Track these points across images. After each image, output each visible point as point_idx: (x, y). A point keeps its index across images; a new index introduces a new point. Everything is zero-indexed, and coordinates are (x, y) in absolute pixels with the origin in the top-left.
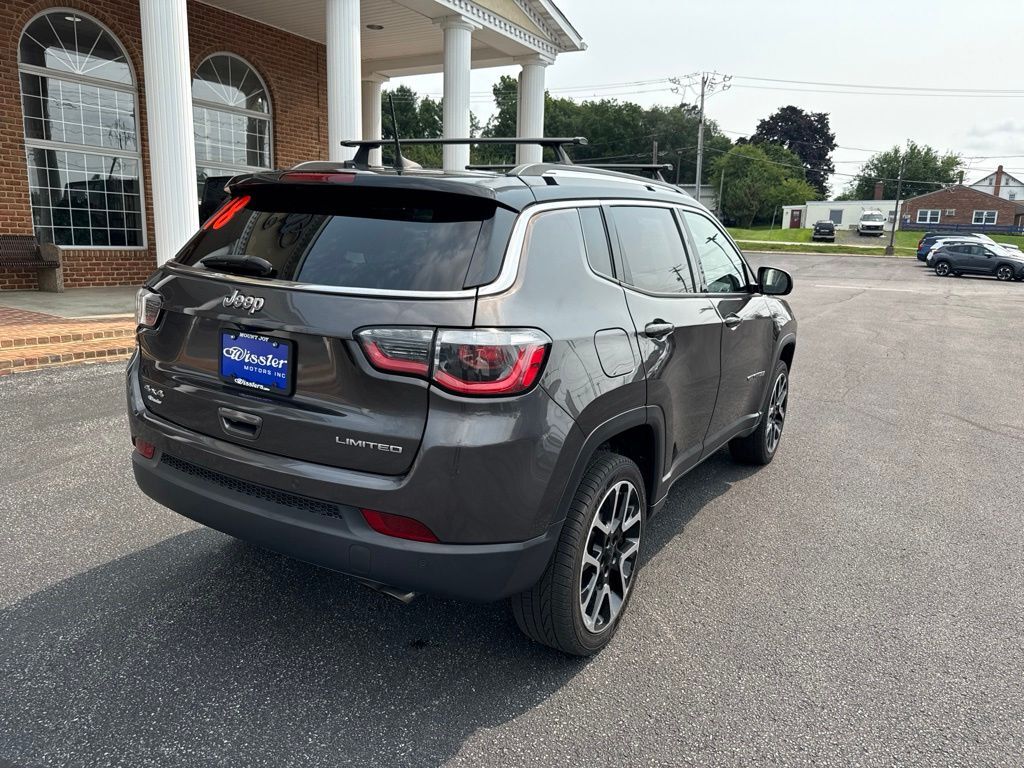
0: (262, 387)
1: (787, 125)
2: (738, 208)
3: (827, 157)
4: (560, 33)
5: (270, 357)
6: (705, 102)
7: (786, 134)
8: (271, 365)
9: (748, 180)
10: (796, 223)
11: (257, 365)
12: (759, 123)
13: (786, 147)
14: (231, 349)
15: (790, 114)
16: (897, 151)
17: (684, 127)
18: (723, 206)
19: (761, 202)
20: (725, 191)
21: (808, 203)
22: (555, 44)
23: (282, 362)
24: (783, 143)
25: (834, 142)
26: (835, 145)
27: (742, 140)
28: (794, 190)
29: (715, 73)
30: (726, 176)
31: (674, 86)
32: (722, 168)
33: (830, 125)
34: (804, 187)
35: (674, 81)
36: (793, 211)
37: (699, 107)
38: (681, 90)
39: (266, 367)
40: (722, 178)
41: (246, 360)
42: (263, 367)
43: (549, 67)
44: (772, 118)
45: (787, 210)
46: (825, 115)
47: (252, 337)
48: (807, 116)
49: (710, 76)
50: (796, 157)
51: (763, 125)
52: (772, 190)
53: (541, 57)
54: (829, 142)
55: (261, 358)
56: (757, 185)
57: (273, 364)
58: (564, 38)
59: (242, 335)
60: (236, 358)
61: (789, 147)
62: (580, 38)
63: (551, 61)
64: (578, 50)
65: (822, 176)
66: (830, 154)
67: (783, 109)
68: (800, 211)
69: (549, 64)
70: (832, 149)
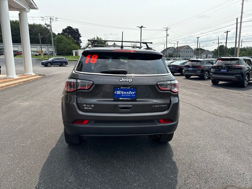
0: (128, 99)
1: (69, 31)
2: (62, 51)
3: (80, 39)
4: (31, 4)
5: (130, 92)
6: (51, 24)
7: (69, 33)
8: (130, 94)
9: (63, 44)
10: (76, 54)
11: (126, 94)
12: (62, 30)
13: (70, 36)
14: (117, 92)
15: (69, 28)
16: (94, 38)
17: (42, 30)
18: (57, 50)
19: (67, 49)
20: (57, 46)
21: (79, 50)
22: (30, 7)
23: (134, 92)
24: (69, 35)
25: (81, 35)
26: (81, 36)
27: (59, 34)
28: (74, 47)
29: (53, 17)
30: (57, 43)
31: (42, 19)
32: (55, 41)
33: (79, 31)
34: (76, 46)
35: (42, 17)
36: (75, 52)
37: (50, 25)
38: (44, 20)
39: (129, 94)
40: (56, 43)
41: (122, 93)
42: (128, 94)
43: (28, 13)
44: (65, 29)
45: (74, 51)
46: (78, 29)
47: (125, 88)
48: (74, 29)
49: (52, 17)
50: (73, 38)
51: (63, 30)
52: (69, 47)
53: (26, 10)
54: (79, 36)
55: (127, 92)
56: (66, 45)
57: (131, 93)
58: (32, 5)
59: (121, 88)
60: (119, 93)
61: (71, 36)
62: (36, 6)
63: (29, 11)
64: (36, 9)
65: (79, 43)
66: (80, 38)
67: (68, 27)
68: (77, 52)
69: (28, 12)
70: (81, 37)
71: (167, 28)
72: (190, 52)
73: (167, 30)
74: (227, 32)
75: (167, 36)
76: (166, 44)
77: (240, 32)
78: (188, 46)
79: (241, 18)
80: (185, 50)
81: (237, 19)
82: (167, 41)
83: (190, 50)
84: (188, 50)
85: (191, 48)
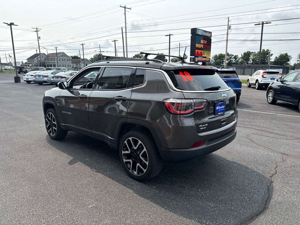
71: (37, 28)
72: (66, 60)
73: (37, 31)
74: (115, 41)
75: (39, 40)
76: (38, 49)
77: (126, 43)
78: (64, 53)
79: (126, 28)
80: (61, 58)
81: (122, 28)
82: (40, 45)
83: (66, 58)
84: (64, 58)
85: (68, 56)
